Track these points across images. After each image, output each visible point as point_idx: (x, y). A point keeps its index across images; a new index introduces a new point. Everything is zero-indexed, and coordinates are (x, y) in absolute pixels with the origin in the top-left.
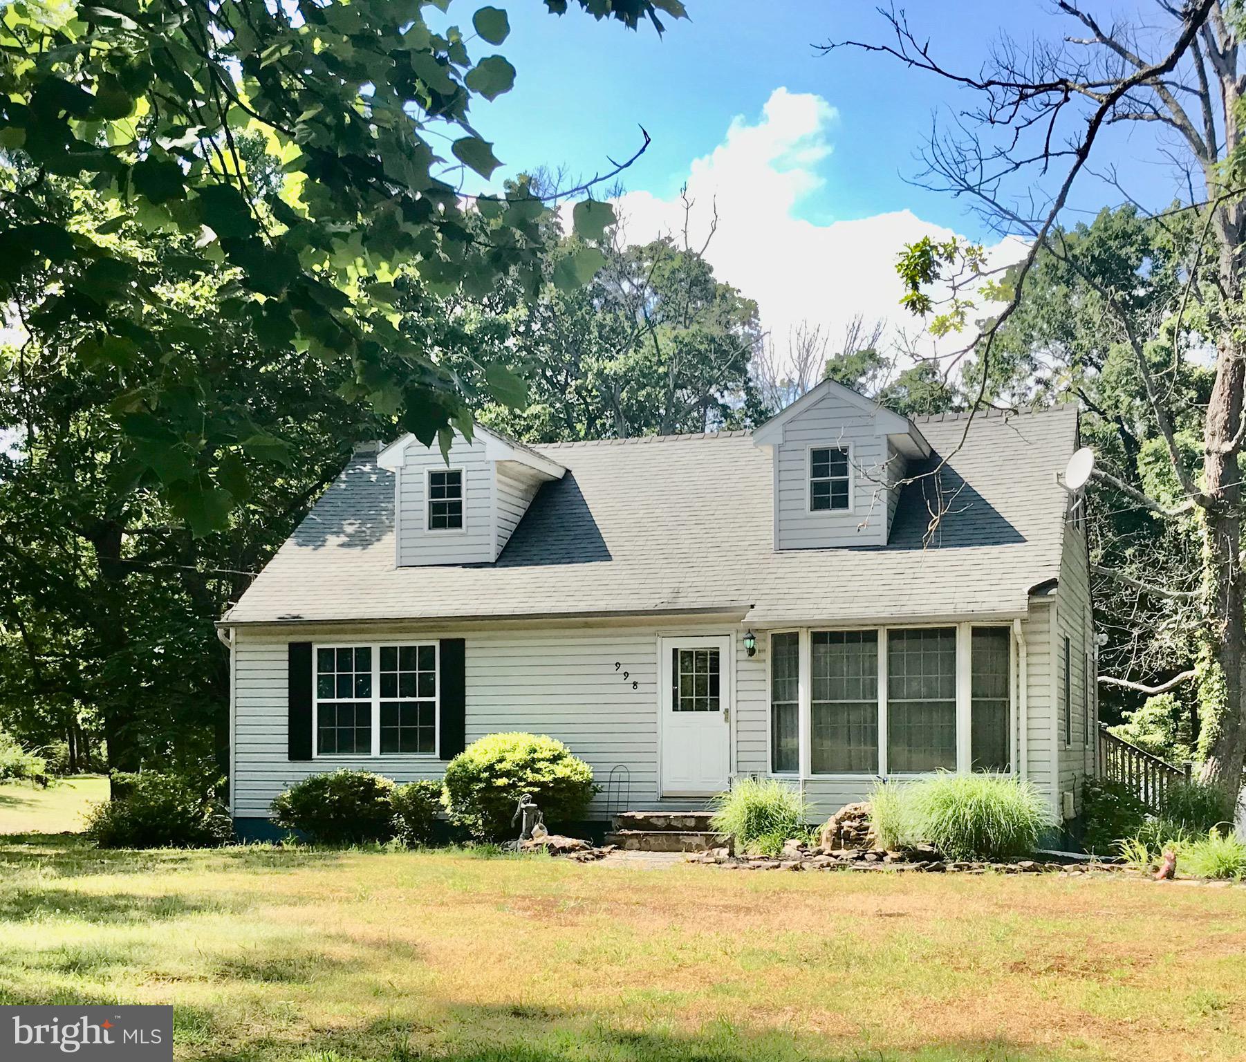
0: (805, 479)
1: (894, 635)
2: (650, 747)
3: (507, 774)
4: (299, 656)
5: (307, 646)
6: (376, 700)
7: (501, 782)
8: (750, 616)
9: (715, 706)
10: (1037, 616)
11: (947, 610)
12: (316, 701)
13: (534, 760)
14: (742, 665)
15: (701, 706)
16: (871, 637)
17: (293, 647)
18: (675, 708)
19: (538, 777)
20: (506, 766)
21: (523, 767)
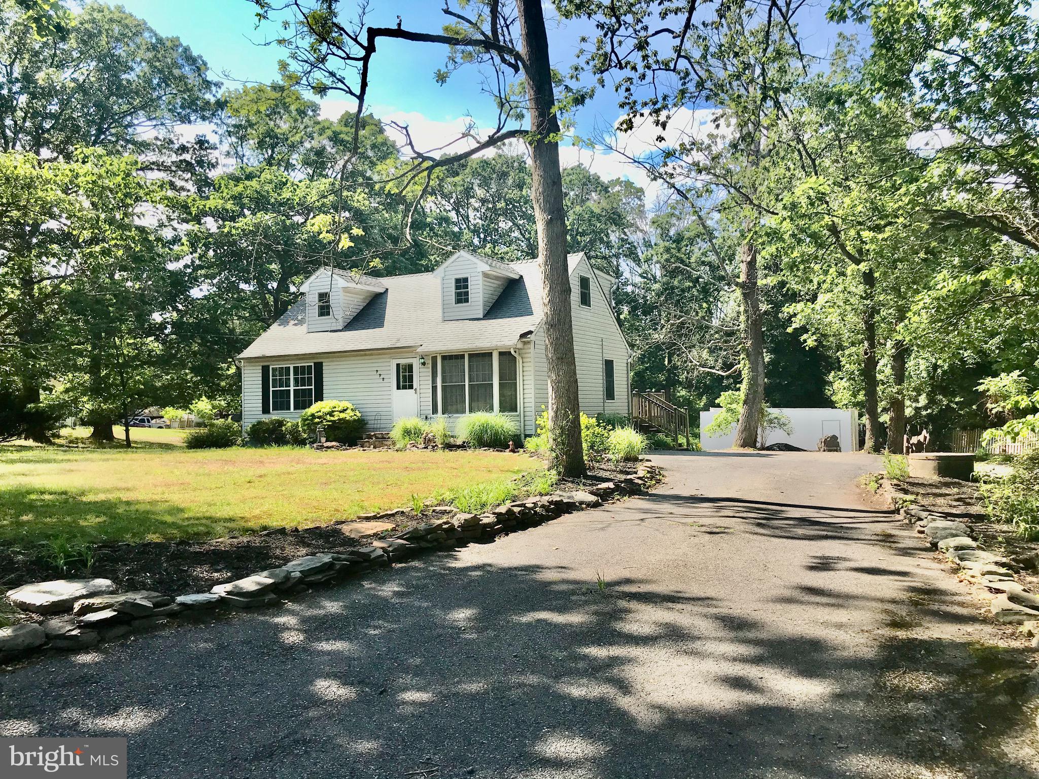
0: (453, 290)
1: (470, 356)
2: (389, 405)
3: (319, 417)
4: (265, 370)
5: (268, 366)
6: (292, 388)
7: (317, 420)
8: (419, 350)
9: (411, 387)
10: (526, 346)
11: (488, 345)
12: (271, 389)
13: (333, 411)
14: (421, 370)
15: (405, 388)
16: (463, 356)
17: (263, 367)
18: (398, 388)
19: (332, 419)
20: (320, 414)
21: (326, 414)
